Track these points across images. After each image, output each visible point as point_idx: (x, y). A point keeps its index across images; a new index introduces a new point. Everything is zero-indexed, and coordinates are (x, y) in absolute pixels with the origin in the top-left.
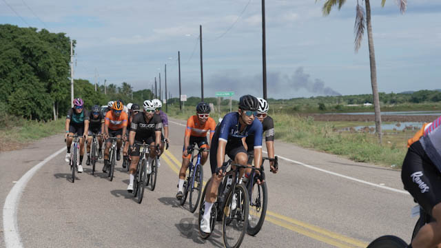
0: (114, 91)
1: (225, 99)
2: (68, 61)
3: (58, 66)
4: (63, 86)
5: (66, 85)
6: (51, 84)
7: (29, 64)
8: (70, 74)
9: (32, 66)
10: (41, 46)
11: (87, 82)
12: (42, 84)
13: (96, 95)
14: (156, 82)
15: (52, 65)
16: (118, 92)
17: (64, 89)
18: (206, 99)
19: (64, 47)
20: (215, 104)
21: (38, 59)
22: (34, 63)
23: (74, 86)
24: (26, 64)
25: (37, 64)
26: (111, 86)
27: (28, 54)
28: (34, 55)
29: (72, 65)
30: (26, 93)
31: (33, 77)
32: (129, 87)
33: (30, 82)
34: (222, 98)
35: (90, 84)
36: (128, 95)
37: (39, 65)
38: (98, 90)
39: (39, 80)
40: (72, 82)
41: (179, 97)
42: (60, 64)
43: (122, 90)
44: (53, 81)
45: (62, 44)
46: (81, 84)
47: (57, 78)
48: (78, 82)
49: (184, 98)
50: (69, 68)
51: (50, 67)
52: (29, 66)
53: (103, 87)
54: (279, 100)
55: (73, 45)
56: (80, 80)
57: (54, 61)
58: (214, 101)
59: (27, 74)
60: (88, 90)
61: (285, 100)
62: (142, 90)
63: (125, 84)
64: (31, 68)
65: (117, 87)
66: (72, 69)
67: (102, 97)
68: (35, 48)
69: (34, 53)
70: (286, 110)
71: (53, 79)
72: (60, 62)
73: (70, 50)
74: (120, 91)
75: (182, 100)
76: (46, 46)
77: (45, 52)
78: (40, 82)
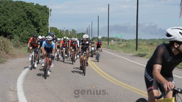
0: (68, 33)
1: (119, 38)
2: (47, 19)
3: (43, 21)
4: (45, 30)
5: (46, 29)
6: (39, 29)
7: (30, 19)
8: (49, 25)
9: (31, 20)
10: (36, 11)
11: (56, 28)
12: (35, 29)
13: (60, 35)
14: (87, 30)
15: (40, 20)
16: (70, 34)
17: (45, 31)
18: (110, 38)
19: (46, 12)
20: (114, 40)
21: (34, 17)
22: (32, 19)
23: (50, 30)
24: (29, 19)
25: (34, 19)
26: (67, 30)
27: (30, 15)
28: (33, 15)
29: (49, 21)
30: (28, 32)
31: (31, 25)
32: (75, 31)
33: (30, 28)
34: (117, 38)
35: (57, 30)
36: (74, 35)
37: (34, 20)
38: (61, 32)
39: (34, 27)
40: (49, 28)
41: (97, 37)
42: (44, 20)
43: (72, 33)
44: (40, 28)
45: (45, 10)
46: (53, 29)
47: (42, 26)
48: (52, 28)
49: (100, 37)
50: (48, 22)
51: (40, 21)
52: (30, 20)
53: (63, 31)
54: (144, 40)
55: (50, 11)
56: (53, 27)
57: (41, 18)
58: (114, 39)
59: (29, 24)
60: (56, 32)
61: (147, 40)
62: (81, 33)
63: (73, 30)
64: (31, 21)
65: (69, 31)
66: (49, 23)
67: (62, 35)
68: (33, 12)
69: (32, 14)
70: (147, 44)
71: (41, 27)
72: (44, 19)
73: (49, 14)
74: (71, 33)
75: (99, 38)
76: (38, 11)
77: (37, 14)
78: (34, 28)
